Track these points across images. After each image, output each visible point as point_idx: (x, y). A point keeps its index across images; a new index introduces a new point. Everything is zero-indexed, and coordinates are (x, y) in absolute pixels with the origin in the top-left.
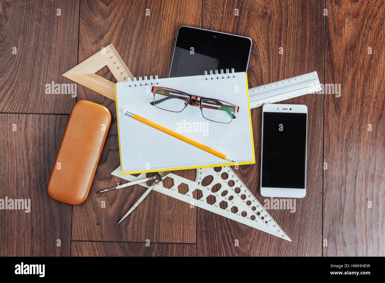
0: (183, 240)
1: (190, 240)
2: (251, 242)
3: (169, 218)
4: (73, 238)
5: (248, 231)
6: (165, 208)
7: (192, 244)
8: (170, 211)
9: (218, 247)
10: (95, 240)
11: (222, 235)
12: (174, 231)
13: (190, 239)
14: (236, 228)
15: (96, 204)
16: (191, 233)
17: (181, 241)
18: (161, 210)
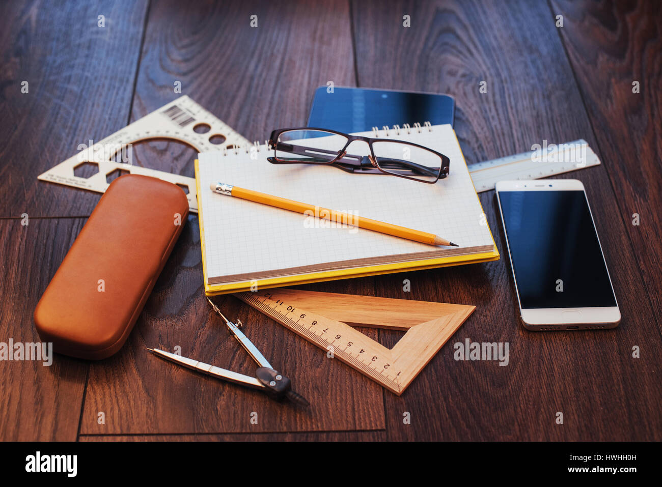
0: (355, 424)
1: (370, 424)
2: (520, 419)
3: (318, 382)
4: (85, 429)
5: (508, 398)
6: (307, 364)
7: (376, 430)
8: (319, 370)
9: (441, 434)
10: (138, 432)
11: (447, 409)
12: (330, 407)
13: (371, 421)
14: (478, 395)
15: (145, 361)
16: (372, 409)
17: (350, 427)
18: (296, 368)
